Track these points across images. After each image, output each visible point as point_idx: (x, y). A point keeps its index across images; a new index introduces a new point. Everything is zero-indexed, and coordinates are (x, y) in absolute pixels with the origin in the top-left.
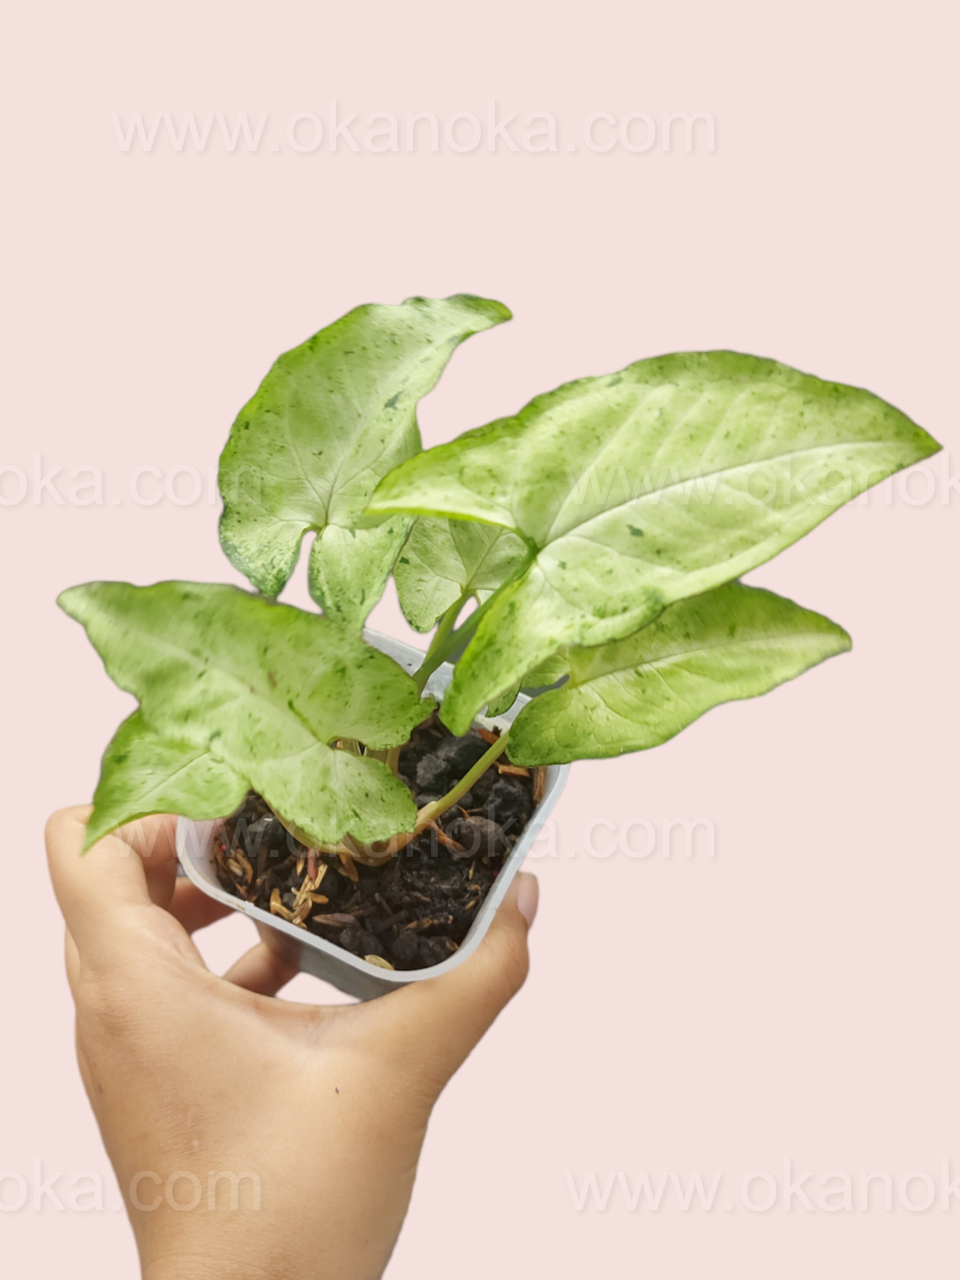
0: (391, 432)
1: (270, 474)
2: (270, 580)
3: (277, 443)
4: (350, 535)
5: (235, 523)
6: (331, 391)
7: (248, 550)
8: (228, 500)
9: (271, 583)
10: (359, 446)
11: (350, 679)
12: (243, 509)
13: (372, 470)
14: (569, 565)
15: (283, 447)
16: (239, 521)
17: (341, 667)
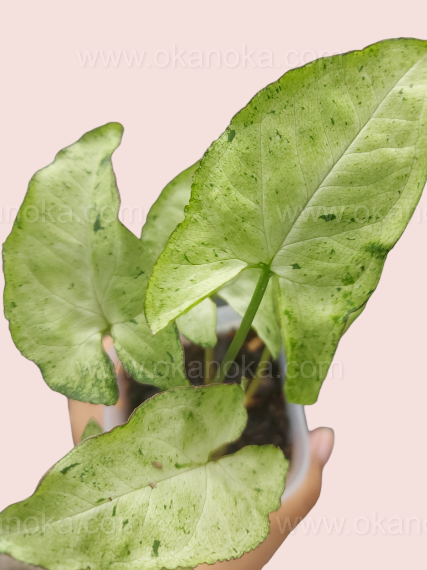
0: (112, 245)
1: (51, 322)
2: (106, 391)
3: (41, 300)
4: (132, 324)
5: (53, 370)
6: (52, 244)
7: (74, 382)
8: (37, 360)
9: (107, 393)
10: (97, 265)
11: (198, 415)
12: (49, 357)
13: (117, 275)
14: (301, 264)
15: (47, 299)
16: (54, 367)
17: (188, 413)
